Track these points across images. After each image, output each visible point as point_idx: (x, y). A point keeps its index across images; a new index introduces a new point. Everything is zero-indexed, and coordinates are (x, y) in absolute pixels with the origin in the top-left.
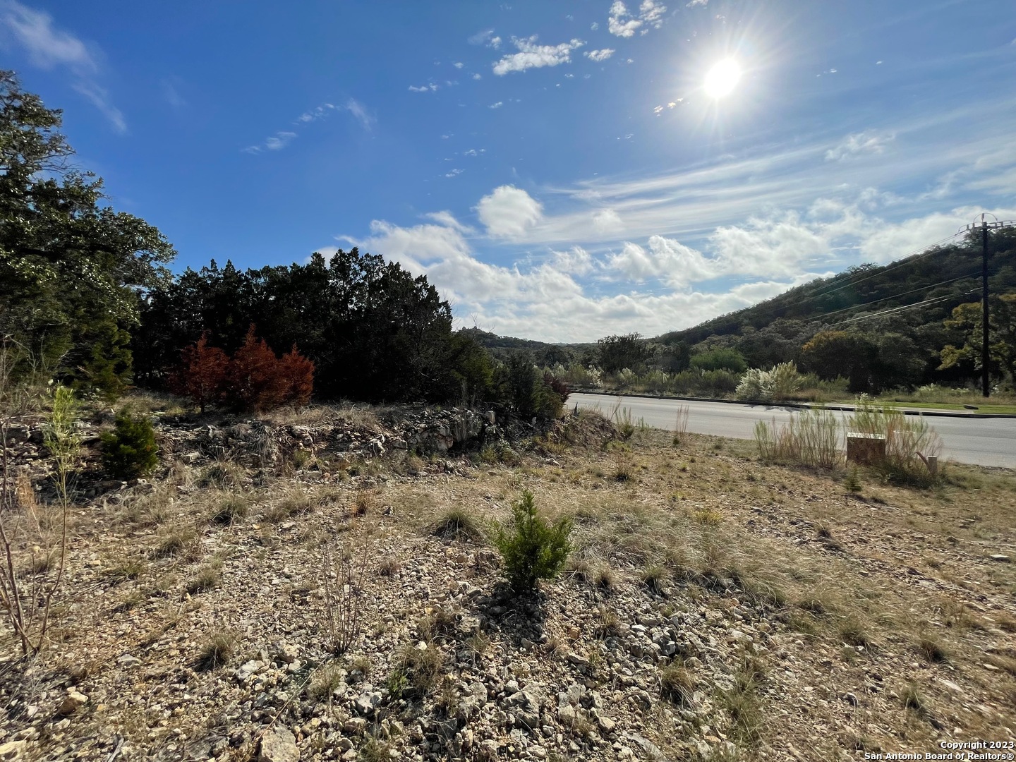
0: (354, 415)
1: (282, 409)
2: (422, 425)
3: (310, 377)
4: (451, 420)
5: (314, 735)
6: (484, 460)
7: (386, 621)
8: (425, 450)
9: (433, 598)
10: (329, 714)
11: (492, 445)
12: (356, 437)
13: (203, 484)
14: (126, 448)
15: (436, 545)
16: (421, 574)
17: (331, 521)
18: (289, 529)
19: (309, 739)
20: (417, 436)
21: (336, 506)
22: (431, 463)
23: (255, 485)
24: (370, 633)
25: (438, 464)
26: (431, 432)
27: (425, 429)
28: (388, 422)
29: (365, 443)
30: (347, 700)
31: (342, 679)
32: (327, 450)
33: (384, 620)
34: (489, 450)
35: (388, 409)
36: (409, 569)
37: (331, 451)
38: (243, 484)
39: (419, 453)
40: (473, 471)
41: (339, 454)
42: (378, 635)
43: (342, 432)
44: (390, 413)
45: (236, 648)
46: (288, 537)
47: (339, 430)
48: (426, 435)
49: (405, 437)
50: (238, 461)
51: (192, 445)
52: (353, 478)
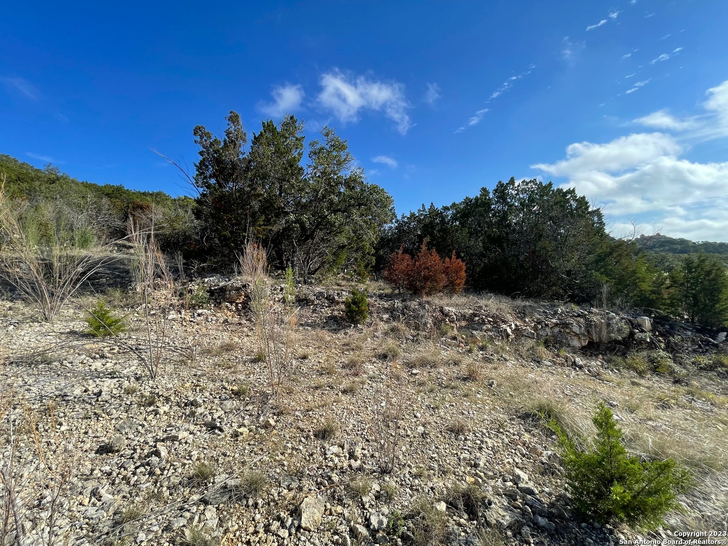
0: (491, 304)
1: (438, 295)
2: (554, 321)
3: (463, 274)
4: (586, 320)
5: (334, 517)
6: (630, 367)
7: (430, 468)
8: (554, 342)
9: (480, 471)
10: (351, 511)
11: (645, 353)
12: (489, 321)
13: (386, 334)
14: (354, 307)
15: (514, 428)
16: (484, 446)
17: (445, 378)
18: (416, 374)
19: (330, 517)
20: (547, 329)
21: (455, 369)
22: (558, 356)
23: (413, 341)
24: (414, 471)
25: (566, 359)
26: (563, 328)
27: (556, 325)
28: (522, 314)
29: (497, 327)
30: (366, 509)
31: (373, 492)
32: (466, 327)
33: (430, 467)
34: (639, 358)
35: (523, 304)
36: (477, 437)
37: (468, 328)
38: (407, 339)
39: (546, 344)
40: (609, 374)
41: (474, 332)
42: (416, 476)
43: (479, 316)
44: (525, 306)
45: (338, 434)
46: (412, 380)
47: (476, 314)
48: (556, 330)
49: (535, 328)
50: (408, 324)
51: (386, 310)
52: (481, 352)
